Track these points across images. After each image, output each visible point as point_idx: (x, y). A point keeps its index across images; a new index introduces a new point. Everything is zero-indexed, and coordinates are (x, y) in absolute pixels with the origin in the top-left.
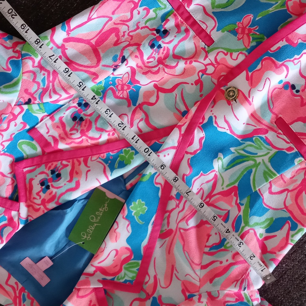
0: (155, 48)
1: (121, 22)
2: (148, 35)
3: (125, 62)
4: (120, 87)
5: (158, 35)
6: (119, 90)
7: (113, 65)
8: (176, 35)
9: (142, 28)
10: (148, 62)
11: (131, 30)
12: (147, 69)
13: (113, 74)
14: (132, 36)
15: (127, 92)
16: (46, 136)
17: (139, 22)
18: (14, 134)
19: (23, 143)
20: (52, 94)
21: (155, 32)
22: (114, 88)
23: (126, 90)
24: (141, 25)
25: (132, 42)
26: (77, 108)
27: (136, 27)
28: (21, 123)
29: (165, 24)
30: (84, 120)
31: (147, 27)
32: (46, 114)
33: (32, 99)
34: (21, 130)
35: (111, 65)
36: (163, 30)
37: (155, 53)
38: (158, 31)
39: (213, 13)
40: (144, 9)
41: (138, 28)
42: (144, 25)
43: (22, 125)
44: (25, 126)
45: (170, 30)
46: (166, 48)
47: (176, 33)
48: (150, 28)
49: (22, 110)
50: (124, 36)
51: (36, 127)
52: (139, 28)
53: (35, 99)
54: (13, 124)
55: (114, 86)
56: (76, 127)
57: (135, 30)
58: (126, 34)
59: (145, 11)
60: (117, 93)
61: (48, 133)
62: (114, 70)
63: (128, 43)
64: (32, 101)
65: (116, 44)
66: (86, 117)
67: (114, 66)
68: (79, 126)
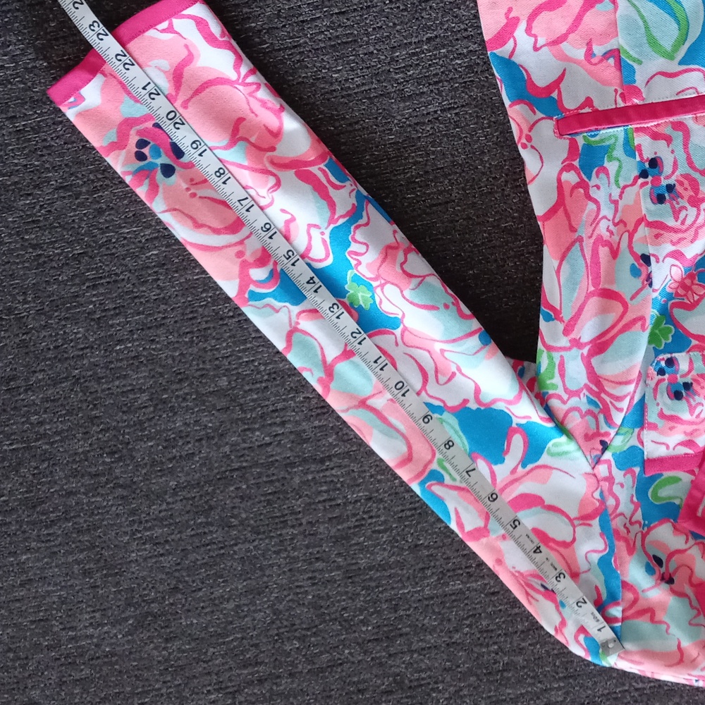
0: (667, 197)
1: (594, 225)
2: (638, 194)
3: (653, 259)
4: (680, 291)
5: (650, 178)
6: (685, 295)
7: (643, 283)
8: (670, 149)
9: (621, 197)
10: (683, 223)
11: (610, 216)
12: (692, 232)
13: (654, 291)
14: (621, 221)
15: (697, 284)
16: (671, 453)
17: (610, 195)
18: (633, 496)
19: (655, 493)
20: (618, 405)
21: (641, 180)
22: (677, 300)
23: (693, 283)
24: (616, 196)
25: (630, 227)
26: (664, 380)
27: (613, 206)
28: (625, 475)
29: (641, 155)
30: (692, 383)
31: (625, 187)
32: (637, 430)
33: (603, 439)
34: (634, 483)
35: (640, 286)
36: (647, 165)
37: (674, 202)
38: (644, 174)
39: (680, 63)
40: (597, 176)
41: (615, 203)
42: (619, 190)
43: (629, 476)
44: (633, 473)
45: (656, 153)
46: (682, 179)
47: (668, 146)
48: (630, 182)
49: (608, 462)
50: (612, 233)
51: (645, 458)
52: (618, 201)
53: (607, 434)
54: (616, 489)
55: (674, 298)
56: (693, 403)
57: (616, 210)
58: (612, 227)
59: (602, 175)
60: (686, 301)
61: (668, 447)
62: (651, 285)
63: (626, 235)
64: (607, 439)
65: (615, 253)
66: (690, 376)
67: (646, 283)
68: (696, 397)
